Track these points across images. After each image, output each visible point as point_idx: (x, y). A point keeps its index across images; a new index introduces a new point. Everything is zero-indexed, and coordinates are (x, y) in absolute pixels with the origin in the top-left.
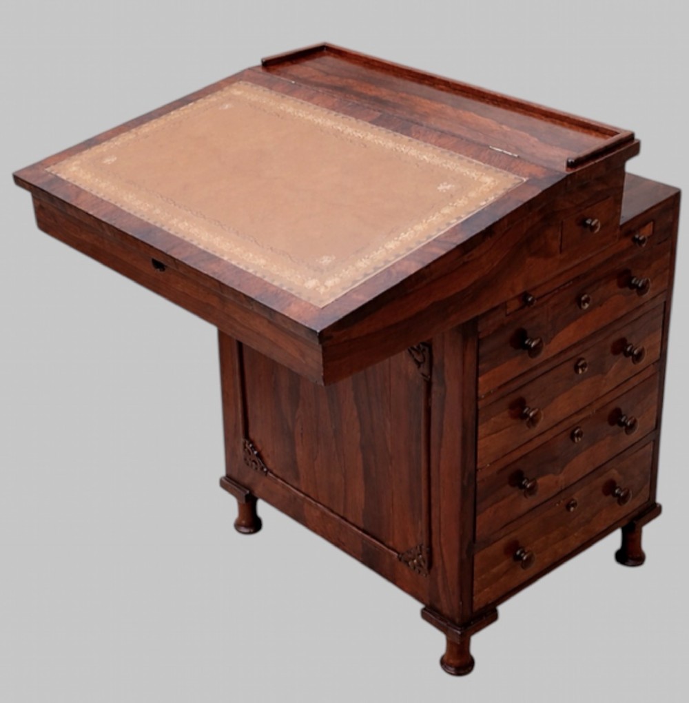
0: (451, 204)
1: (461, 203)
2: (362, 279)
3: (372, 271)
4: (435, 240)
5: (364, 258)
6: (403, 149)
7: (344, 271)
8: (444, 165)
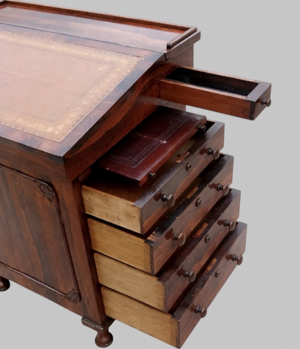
0: (109, 77)
1: (113, 75)
2: (72, 128)
3: (80, 118)
4: (107, 97)
5: (74, 112)
6: (73, 51)
7: (65, 120)
8: (98, 57)
